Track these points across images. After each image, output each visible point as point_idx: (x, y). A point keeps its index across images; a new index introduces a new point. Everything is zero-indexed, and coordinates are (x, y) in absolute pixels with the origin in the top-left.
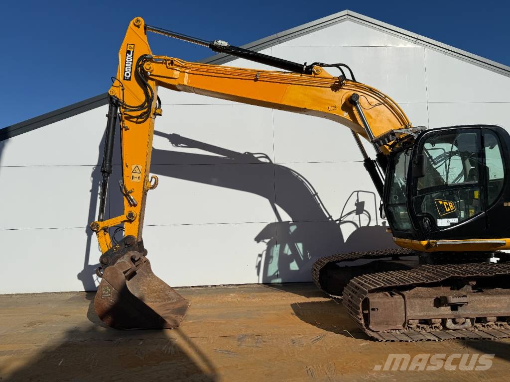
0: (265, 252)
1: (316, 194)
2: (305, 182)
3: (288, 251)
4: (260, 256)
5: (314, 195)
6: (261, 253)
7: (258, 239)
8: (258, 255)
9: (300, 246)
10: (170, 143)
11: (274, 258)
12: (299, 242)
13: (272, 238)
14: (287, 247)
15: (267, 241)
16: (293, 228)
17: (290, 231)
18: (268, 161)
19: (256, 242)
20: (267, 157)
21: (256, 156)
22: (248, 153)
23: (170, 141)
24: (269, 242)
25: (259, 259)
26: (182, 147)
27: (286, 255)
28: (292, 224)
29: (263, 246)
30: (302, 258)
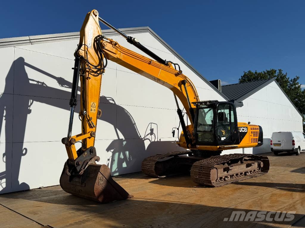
0: (111, 157)
1: (135, 123)
2: (131, 116)
3: (122, 156)
4: (109, 160)
5: (134, 124)
6: (109, 158)
7: (108, 150)
8: (107, 160)
9: (127, 153)
10: (58, 83)
11: (115, 161)
12: (127, 151)
13: (115, 149)
14: (122, 154)
15: (112, 150)
16: (124, 143)
17: (123, 144)
18: (114, 103)
19: (107, 152)
20: (113, 100)
21: (108, 99)
22: (104, 96)
23: (58, 82)
24: (113, 151)
25: (108, 162)
26: (66, 87)
27: (121, 158)
28: (124, 141)
29: (110, 154)
30: (128, 160)
